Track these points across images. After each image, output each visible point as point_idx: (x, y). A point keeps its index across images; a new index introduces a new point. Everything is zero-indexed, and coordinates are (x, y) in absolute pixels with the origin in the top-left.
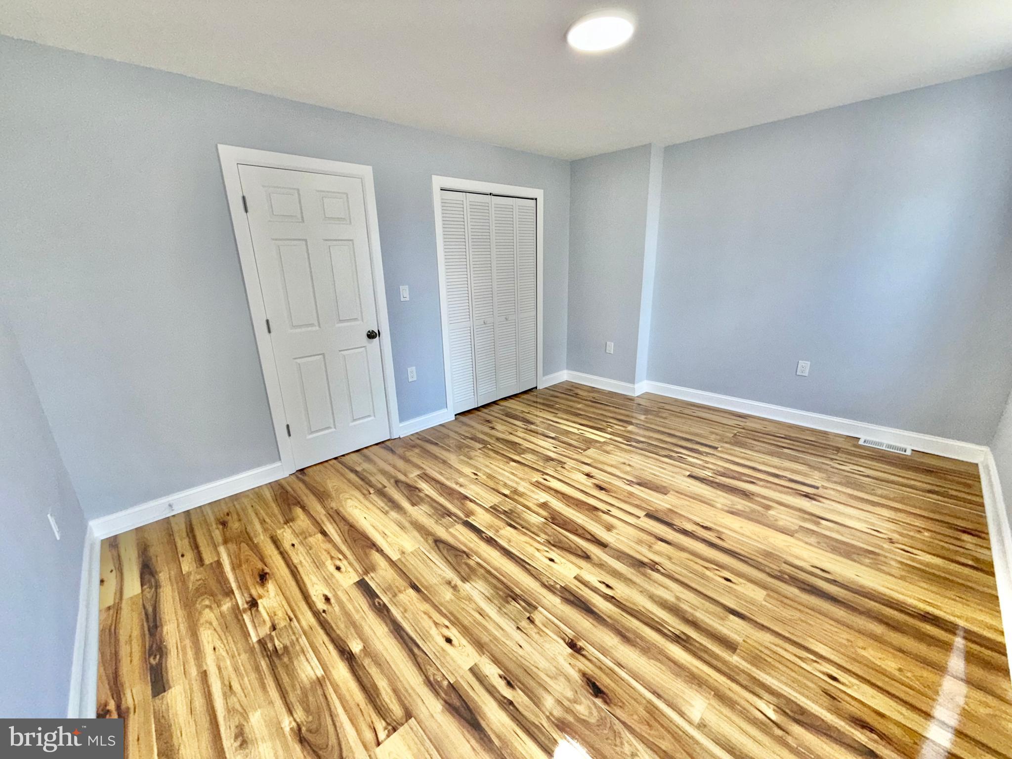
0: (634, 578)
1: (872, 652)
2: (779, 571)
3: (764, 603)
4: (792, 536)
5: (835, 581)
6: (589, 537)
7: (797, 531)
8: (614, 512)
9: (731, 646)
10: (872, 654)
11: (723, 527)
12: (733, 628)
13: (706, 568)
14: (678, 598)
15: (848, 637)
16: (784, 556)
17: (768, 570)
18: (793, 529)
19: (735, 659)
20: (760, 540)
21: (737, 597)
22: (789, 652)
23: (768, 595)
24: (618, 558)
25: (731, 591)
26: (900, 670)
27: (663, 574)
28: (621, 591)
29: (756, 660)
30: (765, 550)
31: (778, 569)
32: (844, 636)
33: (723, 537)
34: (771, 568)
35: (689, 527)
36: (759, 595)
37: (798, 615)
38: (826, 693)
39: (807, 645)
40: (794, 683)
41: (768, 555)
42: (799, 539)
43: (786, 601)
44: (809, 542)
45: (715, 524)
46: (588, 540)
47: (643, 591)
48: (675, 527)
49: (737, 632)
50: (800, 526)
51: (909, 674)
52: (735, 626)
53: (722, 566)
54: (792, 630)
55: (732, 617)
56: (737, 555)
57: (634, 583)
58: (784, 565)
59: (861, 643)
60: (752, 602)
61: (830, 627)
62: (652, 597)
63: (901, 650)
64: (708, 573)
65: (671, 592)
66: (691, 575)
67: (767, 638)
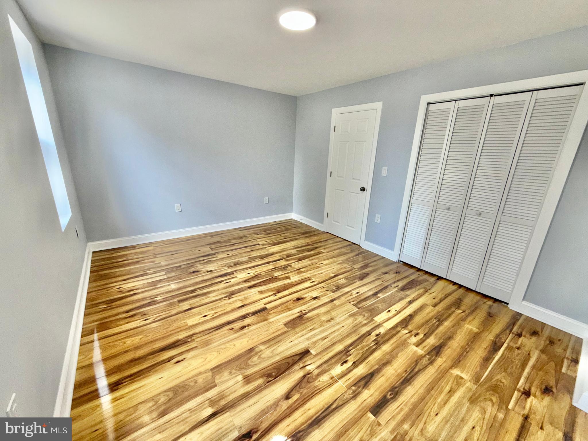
0: (226, 290)
1: (137, 340)
2: (194, 339)
3: (185, 321)
4: (212, 370)
6: (257, 285)
7: (213, 377)
8: (273, 298)
9: (180, 301)
10: (136, 340)
11: (241, 336)
12: (185, 305)
13: (217, 313)
14: (208, 297)
15: (149, 338)
16: (201, 350)
17: (199, 335)
18: (217, 377)
19: (176, 300)
20: (219, 347)
21: (196, 314)
22: (164, 315)
23: (187, 325)
24: (239, 289)
25: (199, 314)
26: (125, 343)
27: (223, 298)
28: (222, 285)
29: (171, 305)
30: (210, 344)
31: (196, 340)
32: (150, 337)
33: (232, 331)
34: (198, 338)
35: (247, 321)
36: (191, 322)
37: (171, 329)
38: (146, 314)
39: (161, 321)
40: (156, 309)
41: (207, 343)
42: (205, 372)
43: (179, 330)
44: (200, 377)
45: (245, 334)
46: (256, 284)
47: (218, 290)
48: (251, 315)
49: (182, 306)
50: (215, 386)
51: (121, 344)
52: (185, 306)
53: (213, 319)
54: (169, 321)
55: (189, 307)
56: (215, 329)
57: (223, 289)
58: (196, 345)
59: (143, 340)
60: (190, 317)
61: (157, 335)
62: (214, 291)
63: (126, 352)
64: (213, 312)
65: (212, 297)
66: (216, 306)
67: (174, 312)
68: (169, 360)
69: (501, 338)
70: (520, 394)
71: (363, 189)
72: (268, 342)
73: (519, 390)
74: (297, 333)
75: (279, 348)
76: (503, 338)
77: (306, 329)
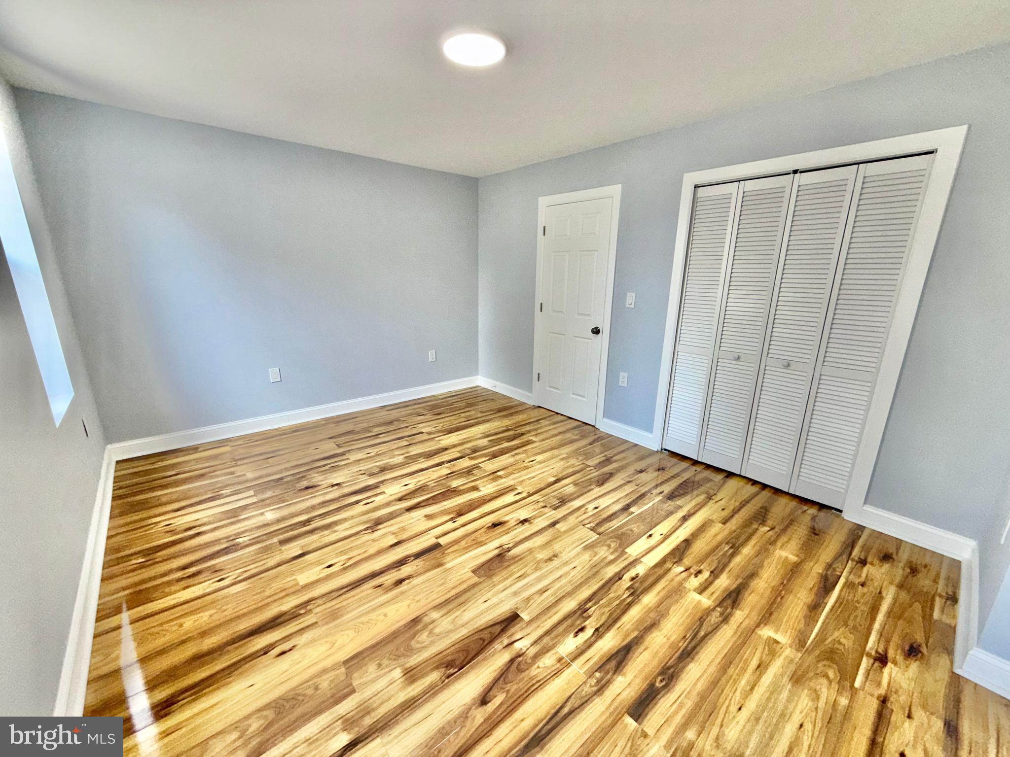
0: (367, 516)
1: (205, 619)
2: (310, 610)
3: (294, 577)
4: (345, 662)
5: (265, 653)
6: (422, 504)
7: (349, 674)
8: (450, 526)
9: (283, 542)
10: (204, 618)
11: (397, 597)
12: (294, 549)
13: (351, 558)
14: (336, 531)
15: (226, 613)
16: (324, 628)
17: (320, 602)
18: (356, 675)
19: (275, 540)
20: (358, 621)
21: (311, 564)
22: (253, 569)
23: (297, 584)
24: (391, 513)
25: (318, 563)
26: (181, 625)
27: (361, 531)
28: (360, 508)
29: (266, 549)
30: (342, 616)
31: (315, 611)
32: (230, 611)
33: (379, 590)
34: (318, 606)
35: (406, 570)
36: (303, 579)
37: (268, 593)
38: (221, 570)
39: (249, 581)
40: (239, 559)
41: (334, 615)
42: (334, 668)
43: (283, 594)
44: (325, 677)
45: (402, 593)
46: (419, 503)
47: (352, 517)
48: (412, 558)
49: (288, 550)
50: (353, 691)
51: (174, 628)
52: (292, 551)
53: (345, 569)
54: (263, 580)
55: (300, 552)
56: (349, 588)
57: (362, 515)
58: (314, 620)
59: (215, 617)
60: (301, 570)
61: (243, 607)
62: (345, 520)
63: (183, 642)
64: (345, 557)
65: (342, 531)
66: (350, 546)
67: (271, 562)
68: (265, 651)
69: (834, 570)
70: (872, 661)
71: (596, 331)
72: (445, 605)
73: (869, 655)
74: (494, 586)
75: (466, 613)
76: (837, 570)
77: (511, 576)
